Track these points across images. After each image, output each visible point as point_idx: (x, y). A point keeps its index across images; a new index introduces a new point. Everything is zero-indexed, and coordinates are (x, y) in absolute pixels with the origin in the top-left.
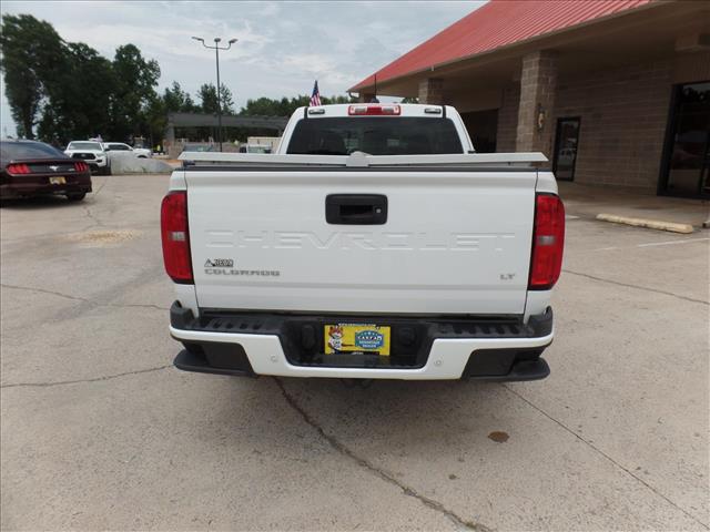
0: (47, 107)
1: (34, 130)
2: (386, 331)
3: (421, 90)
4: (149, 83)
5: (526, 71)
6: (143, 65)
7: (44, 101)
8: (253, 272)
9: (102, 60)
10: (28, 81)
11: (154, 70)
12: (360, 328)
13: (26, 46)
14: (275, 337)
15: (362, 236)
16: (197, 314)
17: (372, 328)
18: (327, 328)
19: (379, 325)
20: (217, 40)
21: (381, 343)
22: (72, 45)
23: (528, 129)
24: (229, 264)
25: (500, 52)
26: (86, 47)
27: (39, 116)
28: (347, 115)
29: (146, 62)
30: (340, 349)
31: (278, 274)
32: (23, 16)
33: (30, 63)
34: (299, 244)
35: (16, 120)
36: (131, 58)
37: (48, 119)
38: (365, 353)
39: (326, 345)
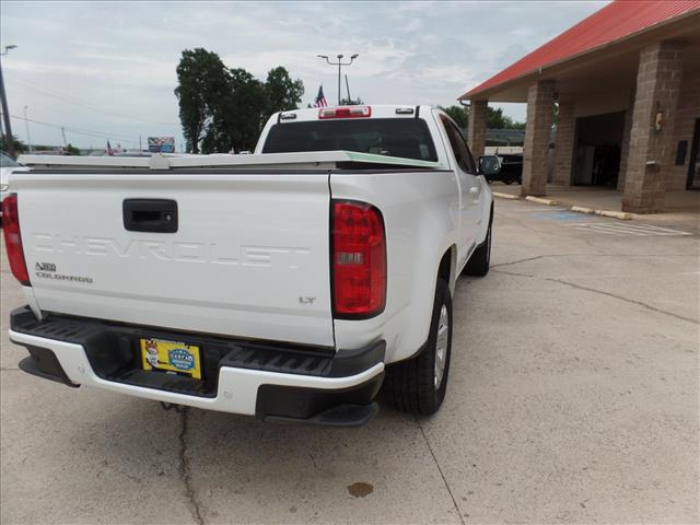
0: (210, 126)
1: (199, 145)
2: (195, 351)
3: (530, 94)
4: (294, 101)
5: (643, 66)
6: (291, 85)
7: (209, 120)
8: (71, 278)
9: (256, 82)
10: (198, 104)
11: (299, 88)
12: (172, 346)
13: (197, 75)
14: (80, 347)
15: (156, 245)
16: (40, 317)
17: (181, 346)
18: (143, 342)
19: (188, 344)
20: (340, 57)
21: (192, 365)
22: (233, 71)
23: (643, 131)
24: (53, 268)
25: (612, 47)
26: (244, 72)
27: (204, 133)
28: (317, 119)
29: (293, 82)
30: (157, 366)
31: (91, 281)
32: (196, 50)
33: (199, 88)
34: (103, 251)
35: (186, 137)
36: (280, 79)
37: (210, 134)
38: (178, 373)
39: (144, 361)
